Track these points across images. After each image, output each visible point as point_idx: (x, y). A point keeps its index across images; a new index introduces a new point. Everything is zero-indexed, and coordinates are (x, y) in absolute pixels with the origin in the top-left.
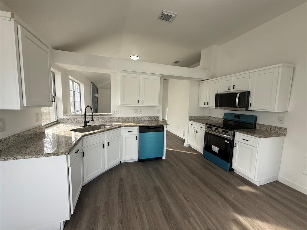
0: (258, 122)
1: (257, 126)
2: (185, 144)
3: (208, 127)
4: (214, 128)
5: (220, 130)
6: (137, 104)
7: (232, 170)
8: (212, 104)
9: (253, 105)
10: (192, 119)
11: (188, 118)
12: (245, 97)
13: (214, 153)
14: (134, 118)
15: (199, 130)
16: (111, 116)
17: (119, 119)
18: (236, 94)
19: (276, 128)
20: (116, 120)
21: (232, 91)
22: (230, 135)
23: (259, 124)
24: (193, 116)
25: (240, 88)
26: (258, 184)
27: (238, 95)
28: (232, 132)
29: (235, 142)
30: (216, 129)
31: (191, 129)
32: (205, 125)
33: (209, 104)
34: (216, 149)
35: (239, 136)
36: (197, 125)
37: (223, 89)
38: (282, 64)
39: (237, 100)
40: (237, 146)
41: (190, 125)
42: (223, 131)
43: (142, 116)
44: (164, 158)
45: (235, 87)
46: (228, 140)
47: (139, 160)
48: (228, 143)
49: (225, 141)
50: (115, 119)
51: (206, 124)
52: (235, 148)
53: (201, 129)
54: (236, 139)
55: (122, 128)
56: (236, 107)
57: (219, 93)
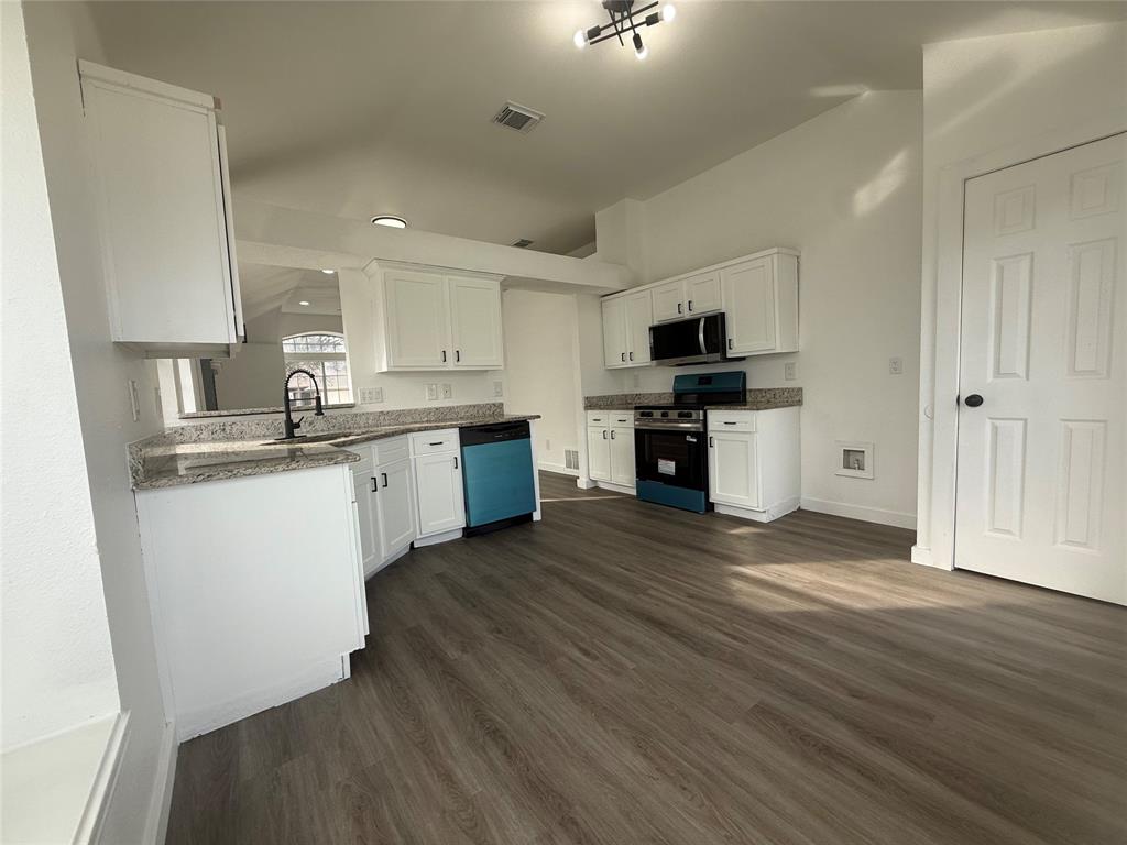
0: (750, 385)
1: (748, 393)
2: (582, 484)
3: (642, 414)
4: (657, 414)
5: (673, 414)
6: (442, 363)
7: (710, 507)
8: (643, 354)
9: (735, 344)
10: (592, 404)
11: (581, 404)
12: (716, 323)
13: (665, 478)
14: (428, 412)
15: (616, 430)
16: (354, 411)
17: (382, 418)
18: (698, 320)
19: (783, 390)
20: (370, 422)
21: (687, 315)
22: (697, 421)
23: (751, 391)
24: (593, 398)
25: (703, 307)
26: (764, 518)
27: (702, 324)
28: (701, 412)
29: (710, 434)
30: (663, 415)
31: (595, 434)
32: (633, 412)
33: (635, 357)
34: (667, 467)
35: (717, 418)
36: (611, 418)
37: (667, 314)
38: (775, 250)
39: (701, 336)
40: (716, 443)
41: (590, 422)
42: (680, 415)
44: (537, 516)
45: (694, 306)
46: (693, 434)
47: (469, 532)
48: (695, 440)
49: (689, 438)
50: (368, 419)
51: (636, 408)
52: (710, 449)
53: (622, 427)
54: (710, 427)
55: (410, 435)
56: (700, 353)
57: (656, 323)
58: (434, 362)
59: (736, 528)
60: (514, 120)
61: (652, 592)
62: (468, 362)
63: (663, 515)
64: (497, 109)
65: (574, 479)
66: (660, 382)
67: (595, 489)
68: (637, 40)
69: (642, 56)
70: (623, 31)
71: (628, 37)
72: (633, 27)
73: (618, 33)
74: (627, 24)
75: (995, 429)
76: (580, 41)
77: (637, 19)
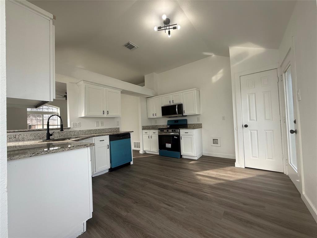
0: (189, 123)
1: (188, 125)
2: (141, 152)
3: (161, 131)
4: (165, 131)
5: (171, 130)
6: (103, 115)
7: (181, 156)
8: (159, 113)
9: (185, 112)
10: (144, 128)
11: (141, 128)
12: (180, 106)
13: (168, 149)
14: (96, 130)
15: (152, 135)
16: (70, 130)
17: (80, 132)
18: (176, 105)
19: (197, 124)
20: (76, 134)
21: (172, 104)
22: (178, 132)
23: (188, 124)
24: (144, 126)
25: (176, 102)
26: (196, 158)
27: (177, 106)
28: (178, 130)
29: (181, 136)
30: (168, 131)
31: (145, 137)
32: (158, 130)
33: (157, 115)
34: (169, 146)
35: (182, 132)
36: (151, 132)
37: (166, 103)
38: (195, 89)
39: (177, 110)
40: (182, 138)
41: (144, 133)
42: (172, 131)
43: (103, 128)
44: (132, 163)
45: (174, 102)
46: (176, 136)
47: (111, 170)
49: (175, 137)
50: (75, 133)
51: (159, 129)
52: (181, 140)
53: (154, 135)
54: (181, 134)
55: (94, 138)
56: (176, 114)
57: (163, 106)
58: (100, 114)
59: (191, 162)
60: (130, 46)
61: (177, 183)
62: (111, 115)
63: (169, 160)
64: (126, 43)
65: (138, 151)
66: (164, 122)
67: (145, 154)
68: (169, 32)
69: (169, 36)
70: (167, 29)
71: (167, 31)
72: (169, 29)
73: (165, 29)
74: (168, 28)
75: (251, 133)
76: (156, 29)
77: (170, 27)
